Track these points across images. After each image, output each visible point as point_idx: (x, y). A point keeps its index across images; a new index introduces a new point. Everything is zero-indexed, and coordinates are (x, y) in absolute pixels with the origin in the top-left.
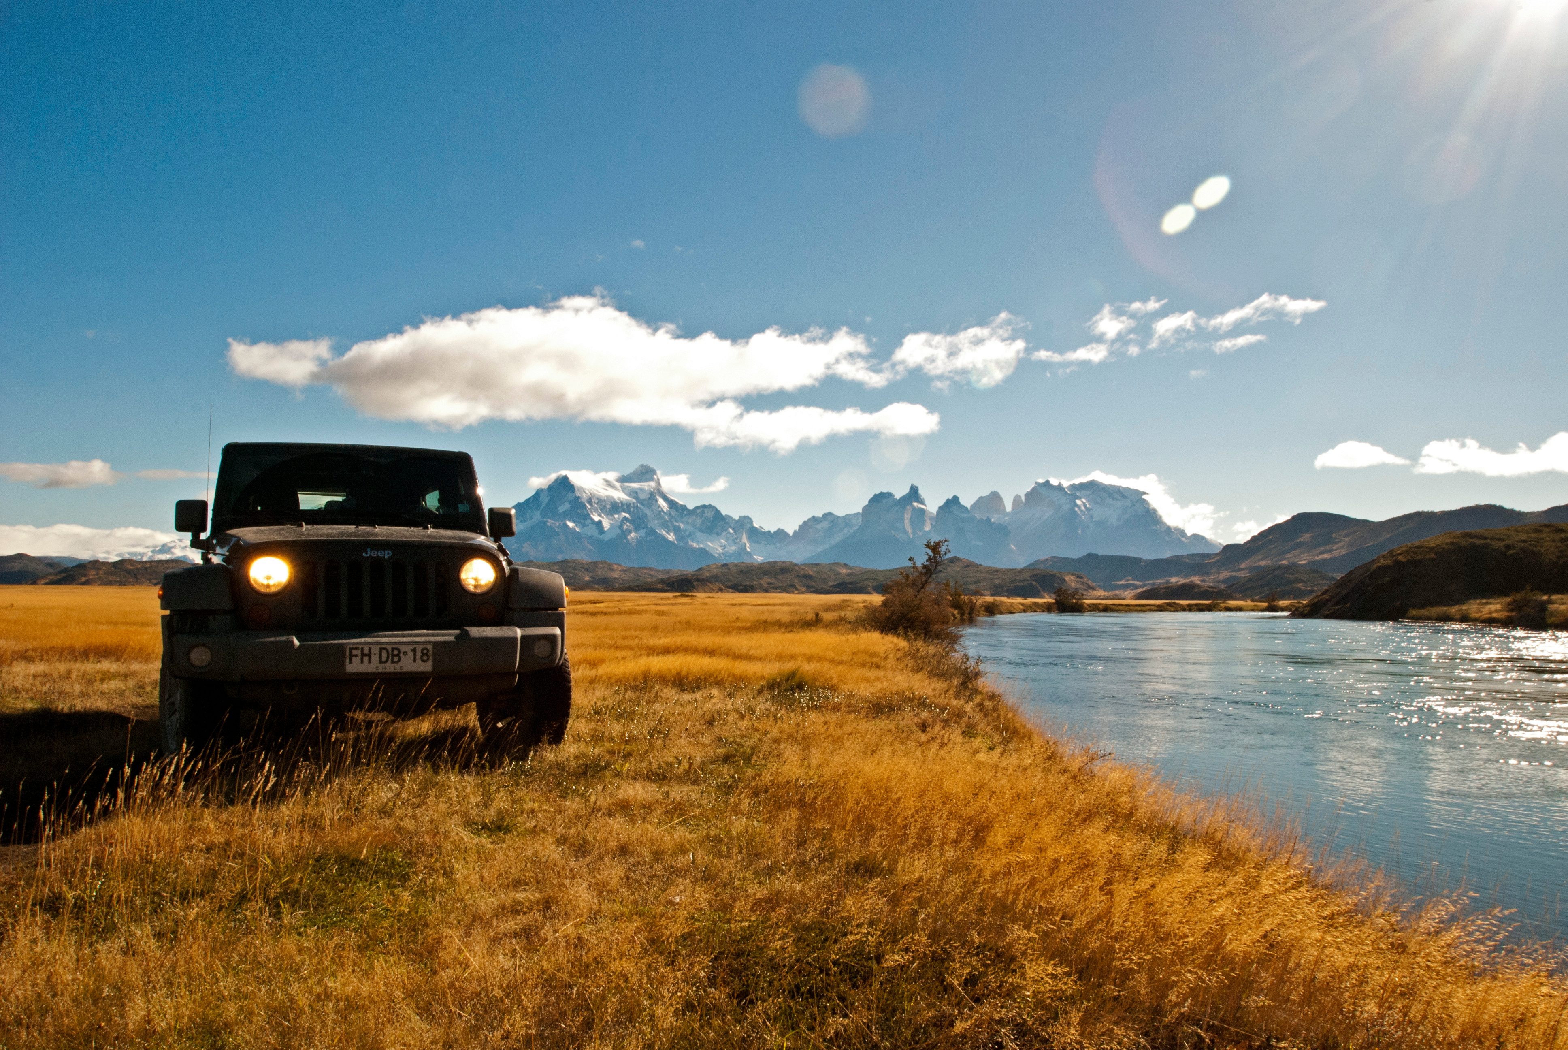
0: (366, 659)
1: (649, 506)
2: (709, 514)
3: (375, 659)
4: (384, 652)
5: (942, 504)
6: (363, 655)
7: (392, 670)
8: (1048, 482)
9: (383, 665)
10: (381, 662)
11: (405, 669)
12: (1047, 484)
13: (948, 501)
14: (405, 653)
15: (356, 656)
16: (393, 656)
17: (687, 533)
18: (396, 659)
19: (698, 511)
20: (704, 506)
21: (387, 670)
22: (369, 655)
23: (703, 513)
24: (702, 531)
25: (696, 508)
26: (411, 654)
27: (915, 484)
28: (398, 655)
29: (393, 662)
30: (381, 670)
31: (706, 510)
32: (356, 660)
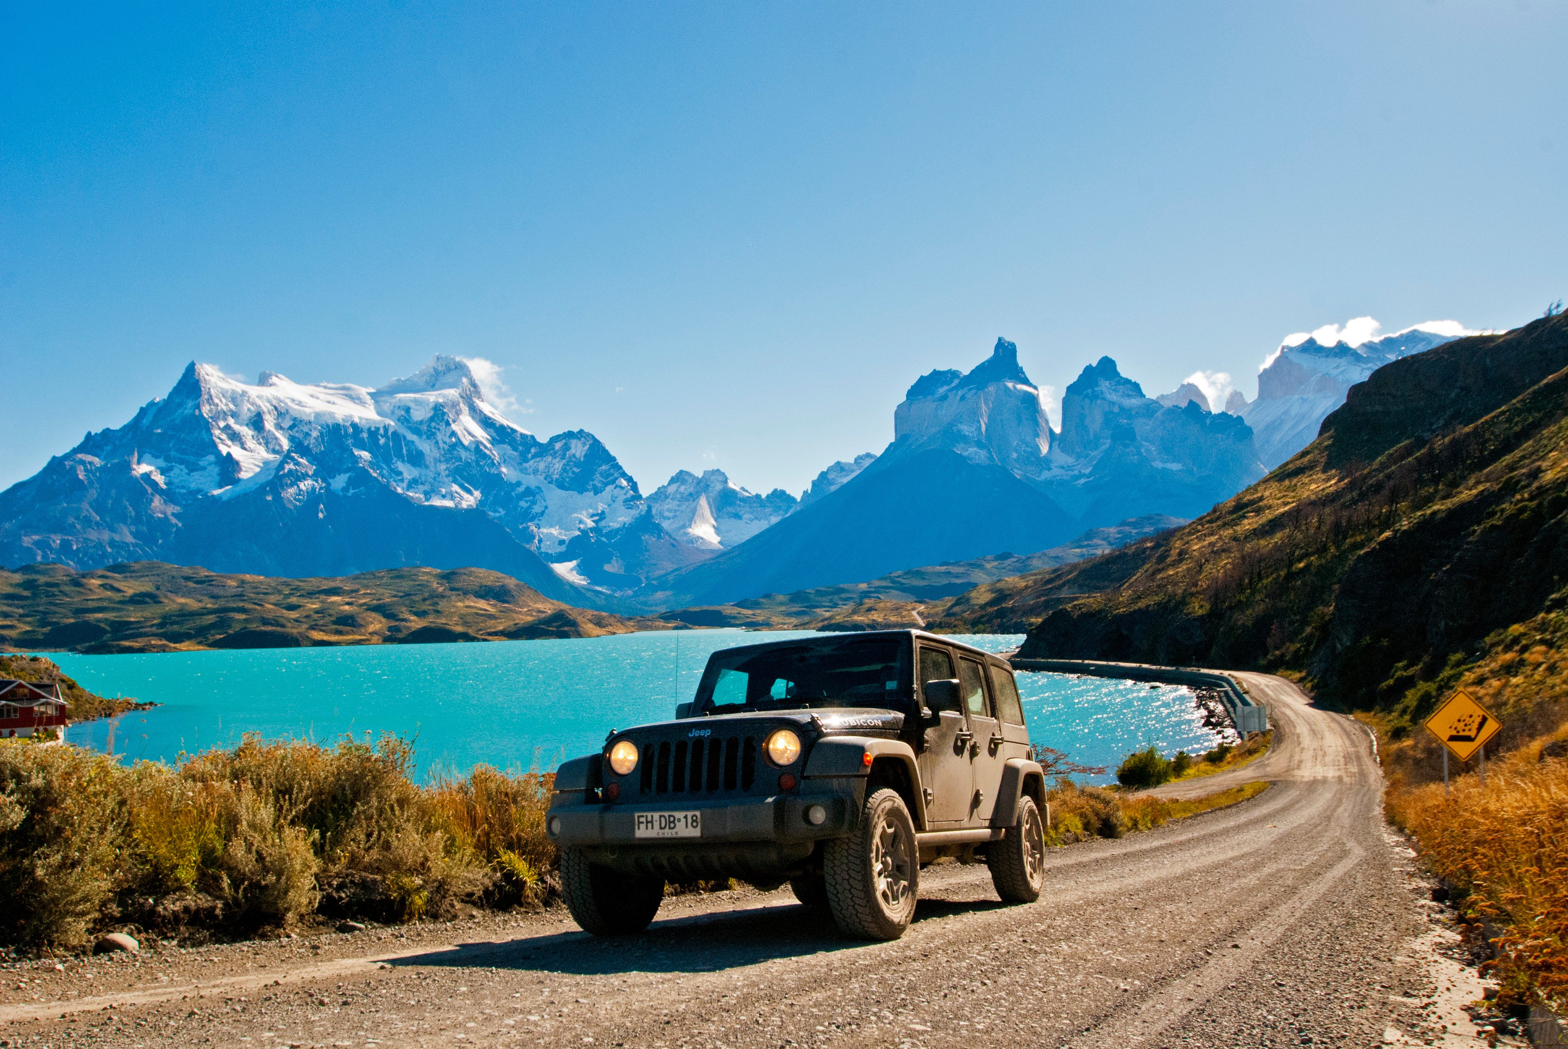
0: (650, 825)
1: (431, 435)
2: (578, 449)
3: (656, 825)
4: (663, 820)
5: (1074, 378)
6: (647, 822)
7: (669, 836)
8: (1311, 342)
9: (663, 831)
10: (661, 828)
11: (680, 835)
12: (1311, 346)
13: (1088, 369)
14: (679, 820)
15: (642, 823)
16: (670, 822)
17: (521, 489)
18: (672, 825)
19: (558, 446)
20: (570, 435)
21: (666, 836)
22: (652, 822)
23: (566, 448)
24: (561, 486)
25: (554, 440)
26: (683, 820)
27: (1008, 338)
28: (674, 822)
29: (670, 828)
30: (661, 836)
31: (574, 442)
32: (643, 826)
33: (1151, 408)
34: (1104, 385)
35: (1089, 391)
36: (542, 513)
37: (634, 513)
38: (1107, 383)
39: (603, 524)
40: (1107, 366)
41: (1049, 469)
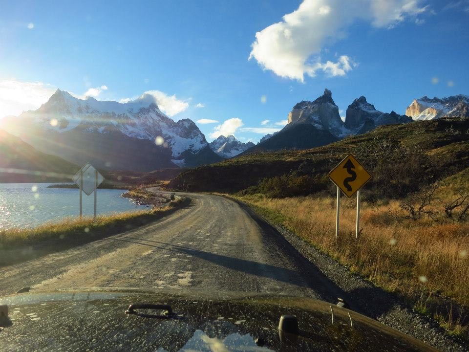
24: (181, 136)
33: (378, 114)
34: (361, 106)
35: (356, 107)
36: (174, 144)
37: (203, 145)
38: (362, 105)
39: (192, 148)
40: (363, 100)
41: (342, 133)
